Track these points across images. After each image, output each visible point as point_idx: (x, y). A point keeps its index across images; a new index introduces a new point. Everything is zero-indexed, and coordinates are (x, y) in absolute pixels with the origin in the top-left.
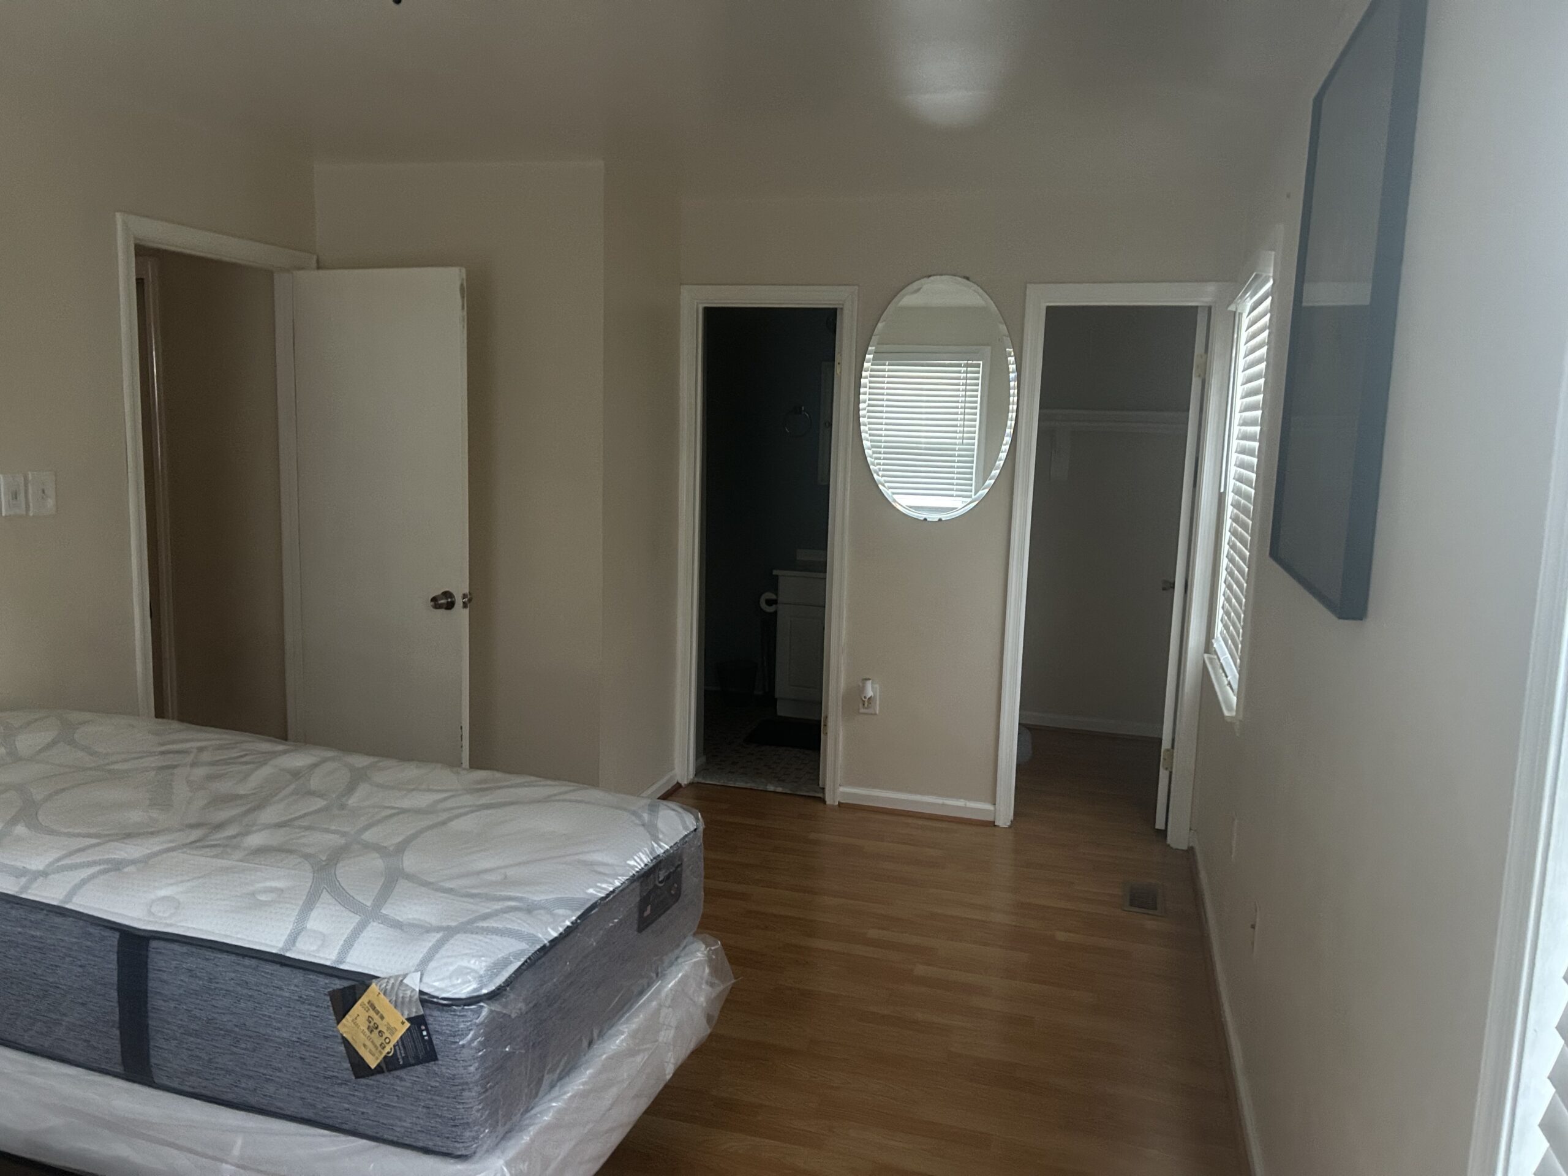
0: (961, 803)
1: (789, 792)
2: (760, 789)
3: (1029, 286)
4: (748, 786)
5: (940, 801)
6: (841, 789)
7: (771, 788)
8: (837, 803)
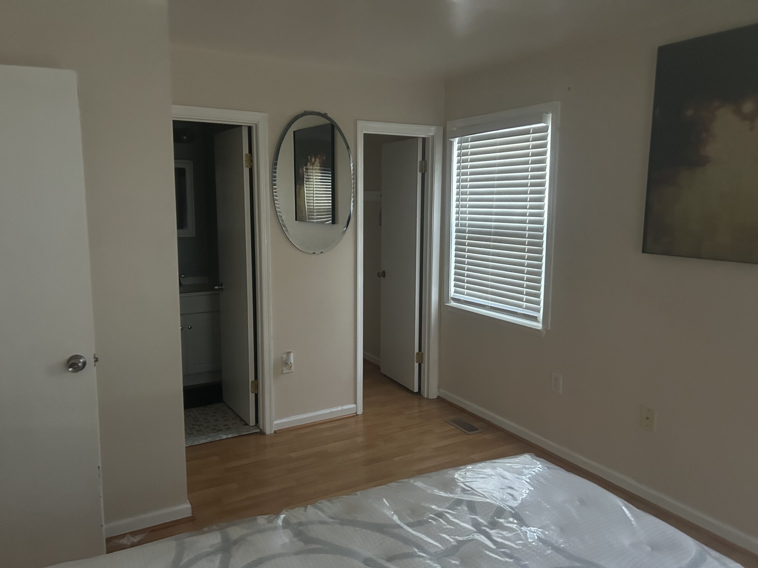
0: (340, 408)
1: (237, 435)
2: (217, 440)
3: (358, 121)
4: (209, 440)
5: (328, 411)
6: (275, 422)
7: (224, 437)
8: (273, 432)
